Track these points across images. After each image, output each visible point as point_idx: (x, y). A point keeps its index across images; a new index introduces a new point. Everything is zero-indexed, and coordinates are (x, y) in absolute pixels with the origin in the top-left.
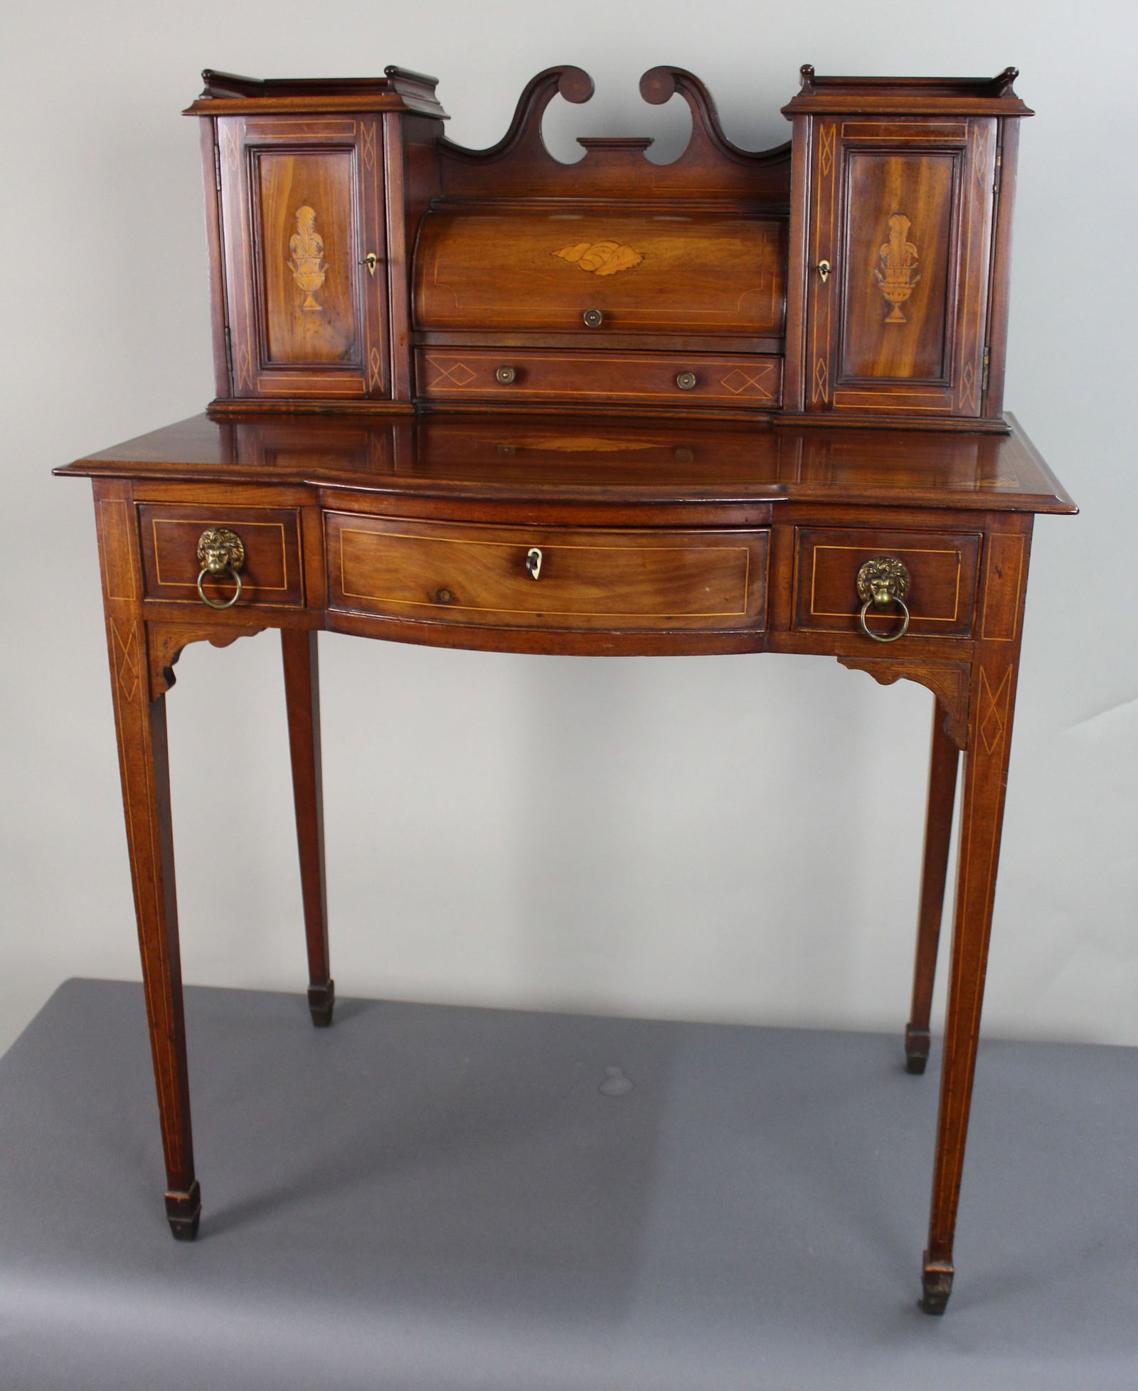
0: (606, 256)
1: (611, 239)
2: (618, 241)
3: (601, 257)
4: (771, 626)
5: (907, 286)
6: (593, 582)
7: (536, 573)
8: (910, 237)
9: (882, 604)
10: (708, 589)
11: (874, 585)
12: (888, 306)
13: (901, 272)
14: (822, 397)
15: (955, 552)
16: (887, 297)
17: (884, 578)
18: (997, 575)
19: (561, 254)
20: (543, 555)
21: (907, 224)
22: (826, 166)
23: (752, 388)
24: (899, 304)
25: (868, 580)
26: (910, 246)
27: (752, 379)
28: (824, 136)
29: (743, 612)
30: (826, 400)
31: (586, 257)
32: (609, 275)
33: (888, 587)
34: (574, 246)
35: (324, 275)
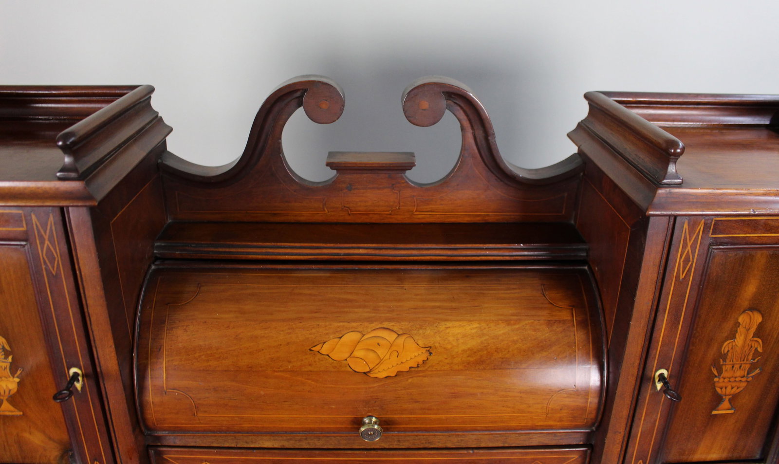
0: (381, 351)
1: (386, 325)
2: (395, 329)
3: (375, 352)
5: (743, 379)
8: (760, 332)
12: (718, 399)
13: (740, 367)
16: (718, 390)
19: (325, 349)
21: (758, 318)
22: (684, 268)
24: (729, 396)
26: (757, 341)
28: (687, 236)
31: (357, 353)
32: (387, 378)
34: (340, 338)
35: (17, 380)
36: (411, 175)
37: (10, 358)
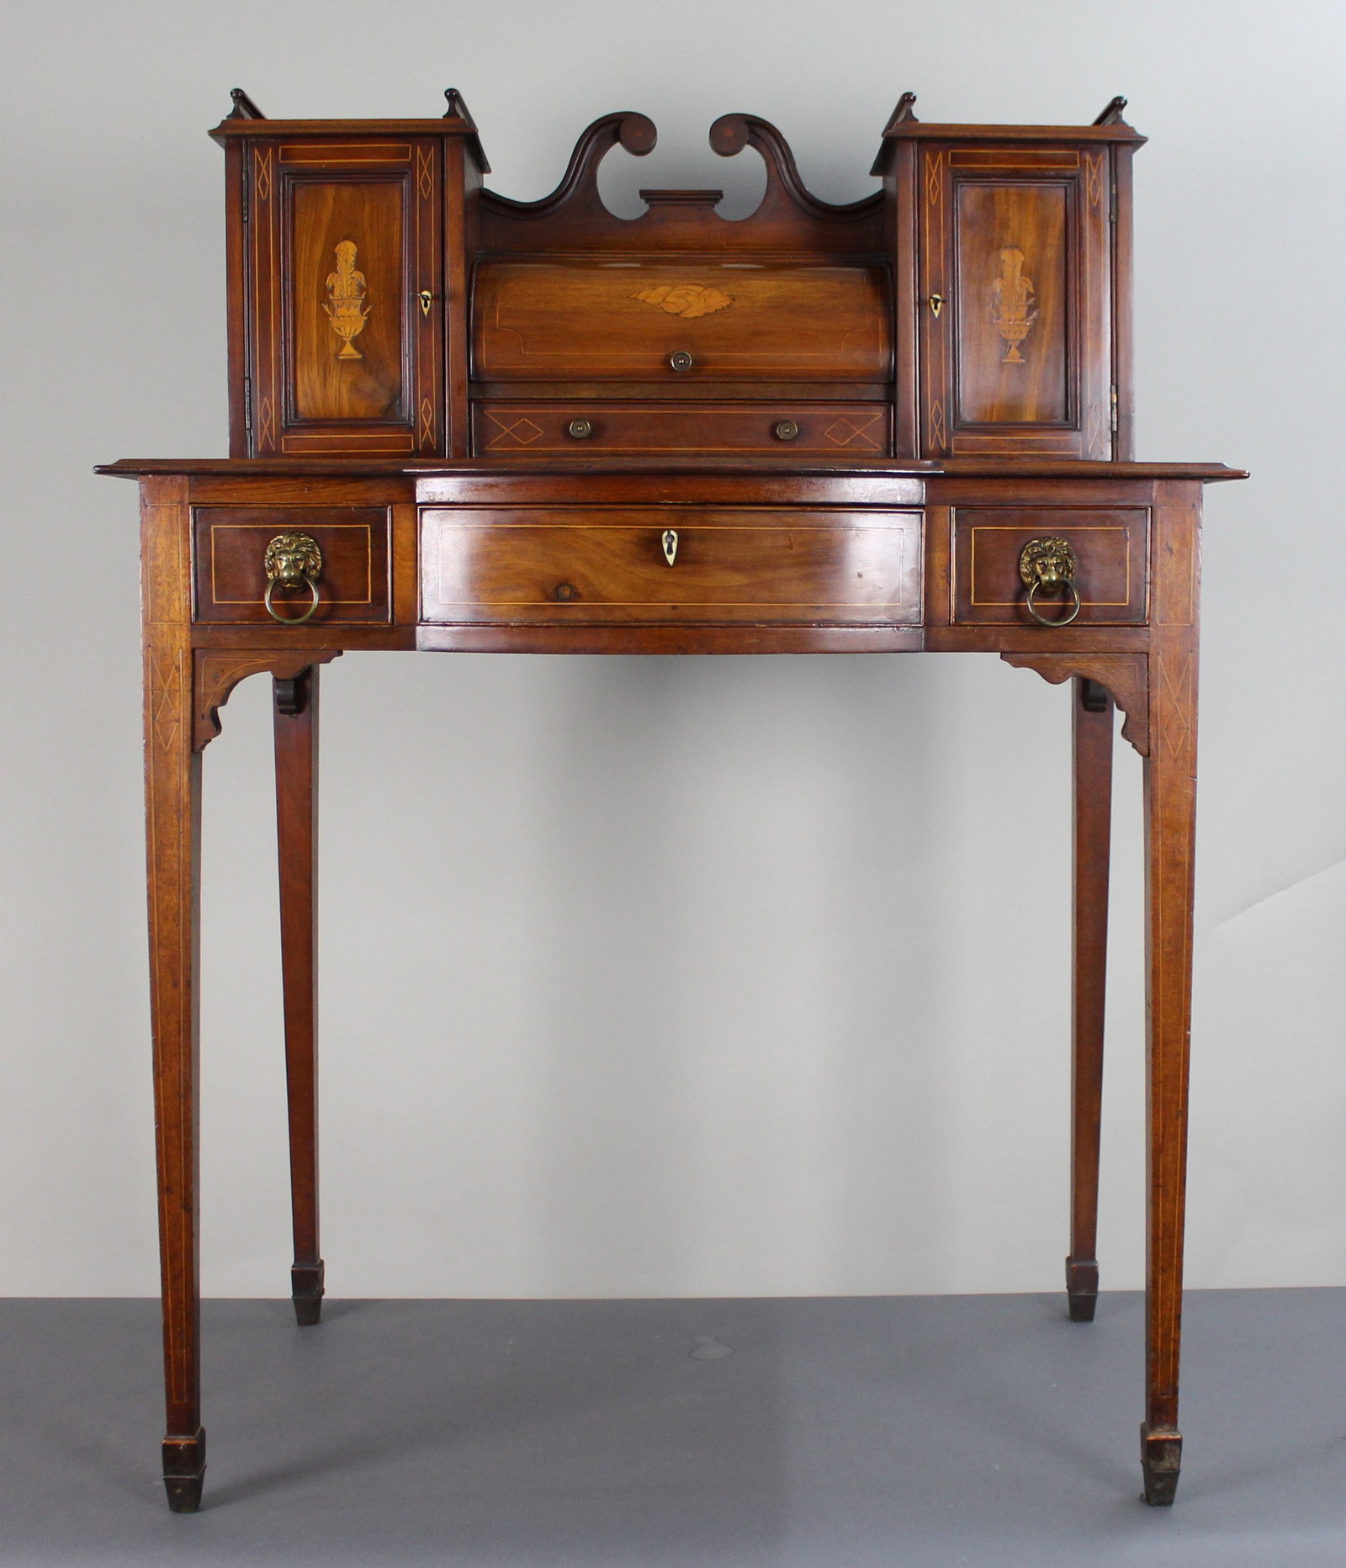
0: (690, 299)
1: (695, 282)
2: (703, 285)
3: (685, 299)
4: (928, 620)
5: (1024, 323)
6: (735, 567)
7: (671, 559)
8: (1025, 271)
9: (1050, 583)
11: (1039, 564)
12: (1005, 344)
13: (1017, 308)
14: (939, 443)
15: (1122, 528)
16: (1004, 335)
17: (1049, 556)
18: (1168, 553)
20: (679, 538)
21: (1020, 258)
22: (934, 196)
23: (859, 439)
24: (1018, 343)
25: (1033, 561)
26: (1025, 280)
27: (859, 429)
28: (930, 164)
30: (944, 446)
31: (668, 300)
32: (696, 318)
33: (1057, 565)
34: (654, 289)
35: (366, 318)
36: (718, 209)
37: (364, 294)
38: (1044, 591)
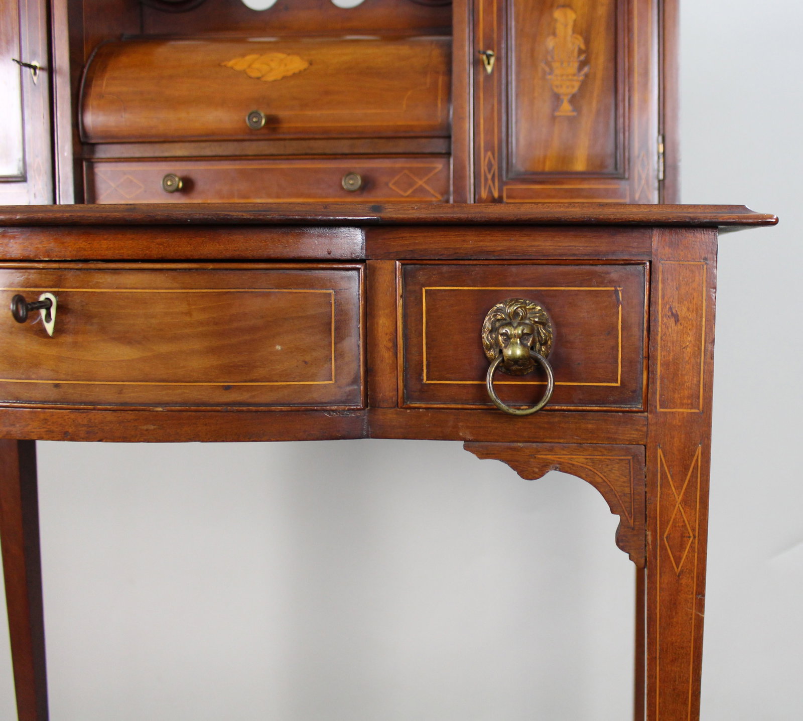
0: (273, 65)
1: (281, 50)
2: (287, 52)
3: (268, 65)
4: (371, 400)
5: (575, 78)
6: (125, 339)
7: (50, 327)
8: (576, 29)
9: (515, 361)
10: (278, 348)
11: (502, 334)
12: (557, 98)
13: (569, 65)
14: (491, 190)
15: (613, 289)
16: (556, 90)
17: (515, 325)
18: (672, 320)
19: (230, 64)
20: (57, 302)
21: (571, 16)
23: (421, 190)
24: (569, 97)
25: (494, 330)
26: (576, 37)
27: (421, 179)
29: (331, 380)
30: (496, 195)
31: (254, 66)
32: (275, 81)
33: (522, 337)
34: (243, 58)
38: (509, 368)
